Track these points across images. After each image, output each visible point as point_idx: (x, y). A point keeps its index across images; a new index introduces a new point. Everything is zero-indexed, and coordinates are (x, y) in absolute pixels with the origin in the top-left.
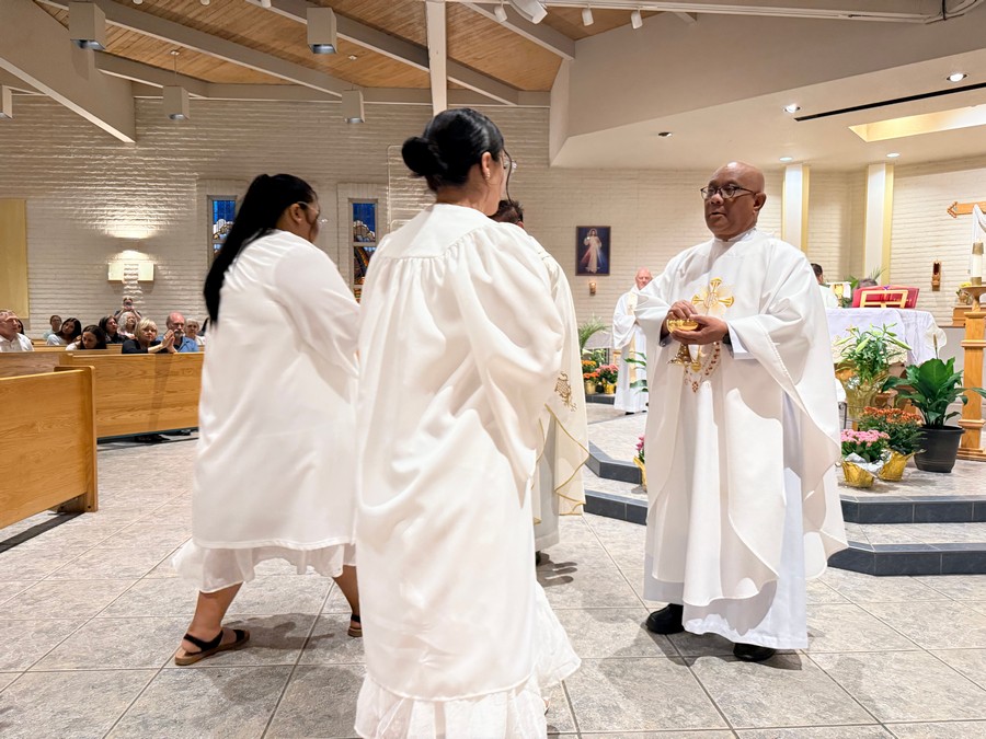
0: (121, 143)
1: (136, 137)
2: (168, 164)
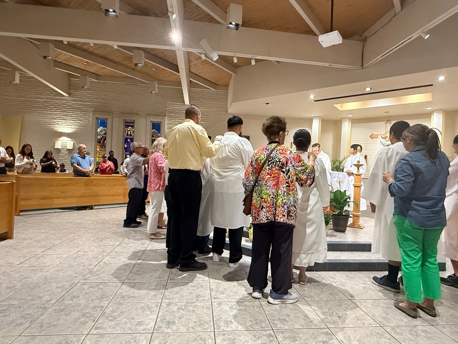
0: (64, 96)
1: (69, 94)
2: (81, 105)
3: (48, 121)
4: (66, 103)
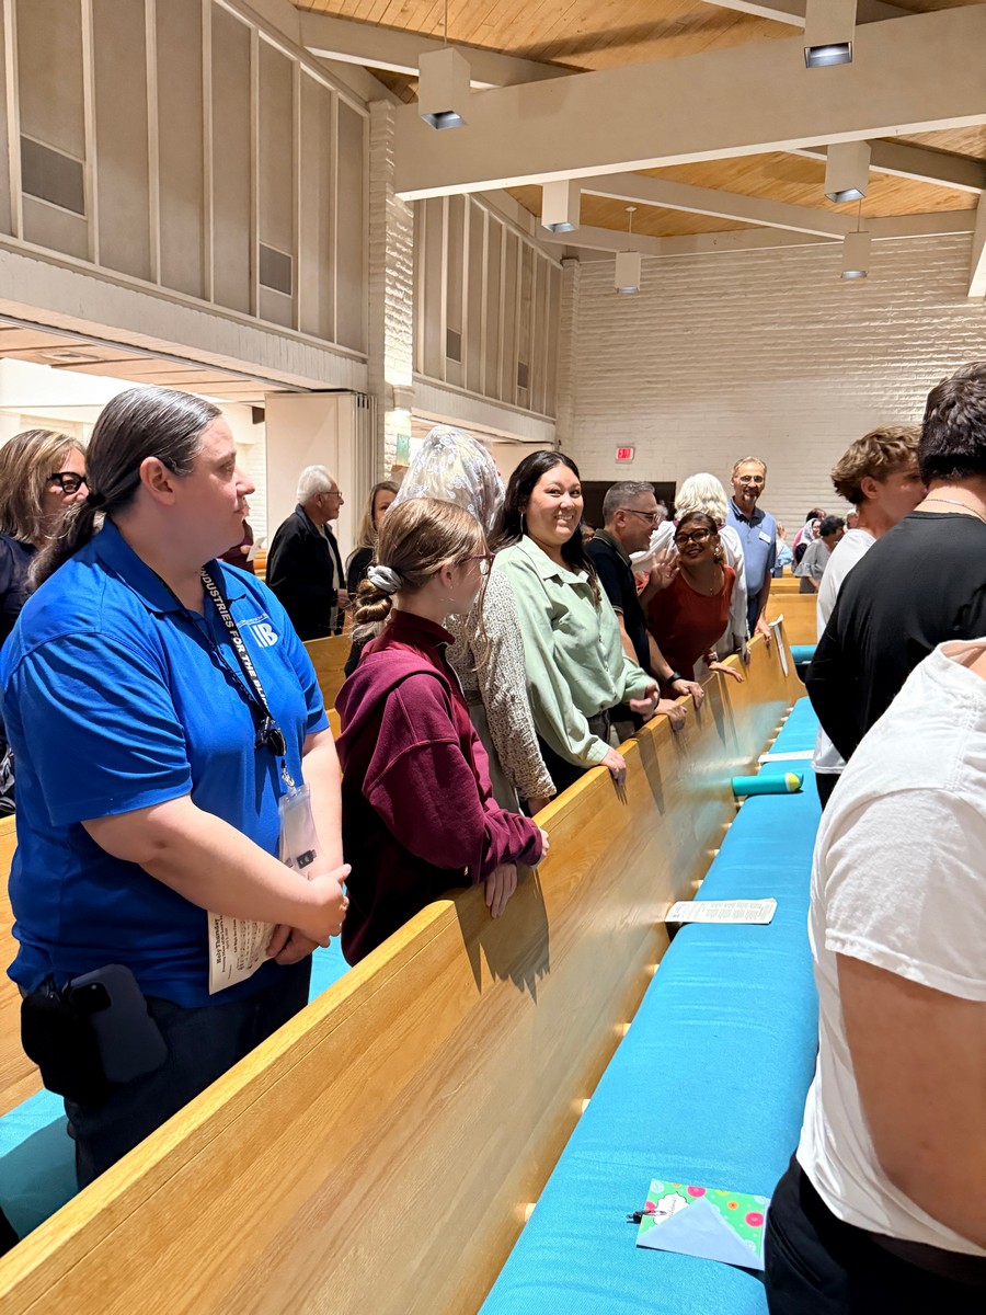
3: (901, 396)
4: (973, 323)
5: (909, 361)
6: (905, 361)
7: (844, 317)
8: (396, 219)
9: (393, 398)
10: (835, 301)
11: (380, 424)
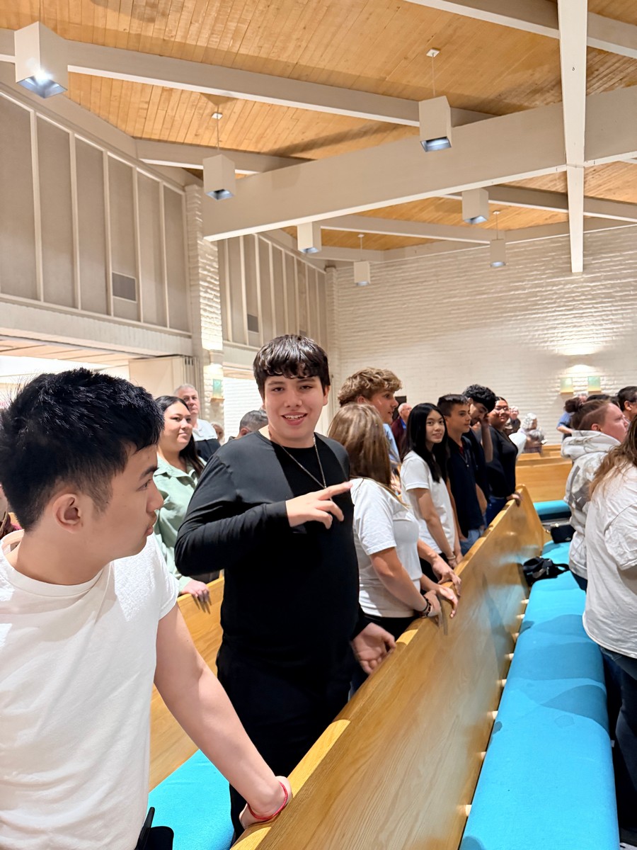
3: (539, 335)
4: (577, 287)
5: (542, 313)
6: (539, 313)
7: (499, 290)
8: (206, 252)
9: (209, 358)
10: (492, 280)
11: (201, 374)
